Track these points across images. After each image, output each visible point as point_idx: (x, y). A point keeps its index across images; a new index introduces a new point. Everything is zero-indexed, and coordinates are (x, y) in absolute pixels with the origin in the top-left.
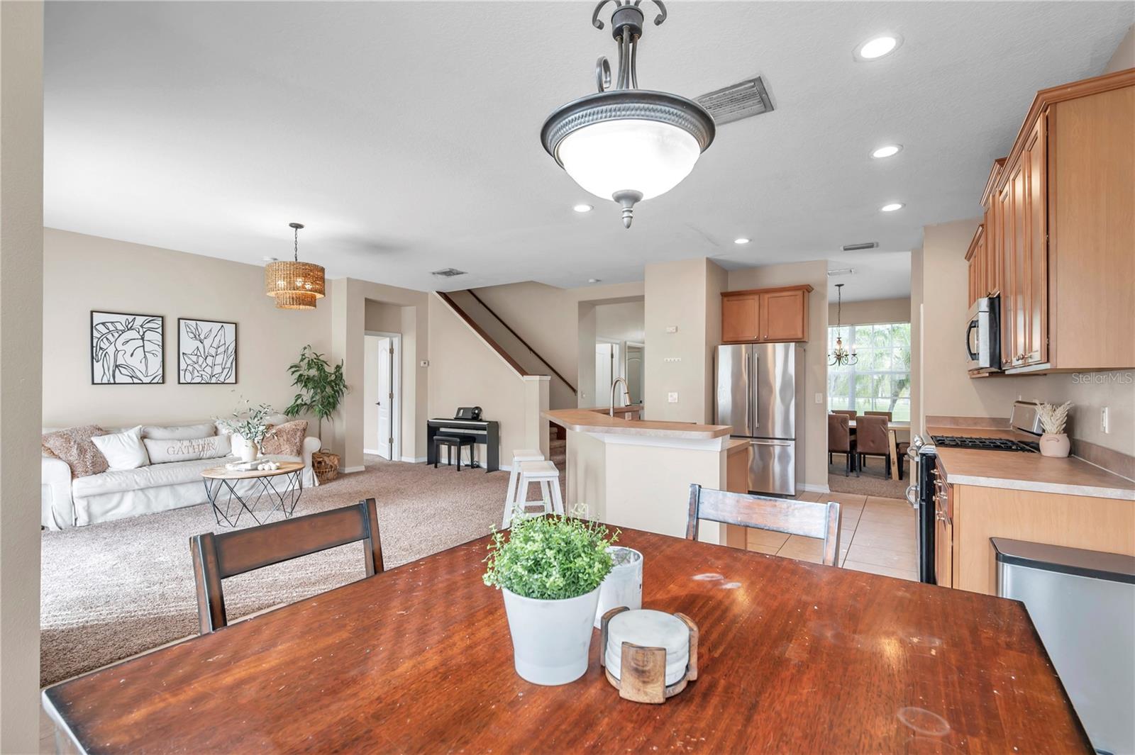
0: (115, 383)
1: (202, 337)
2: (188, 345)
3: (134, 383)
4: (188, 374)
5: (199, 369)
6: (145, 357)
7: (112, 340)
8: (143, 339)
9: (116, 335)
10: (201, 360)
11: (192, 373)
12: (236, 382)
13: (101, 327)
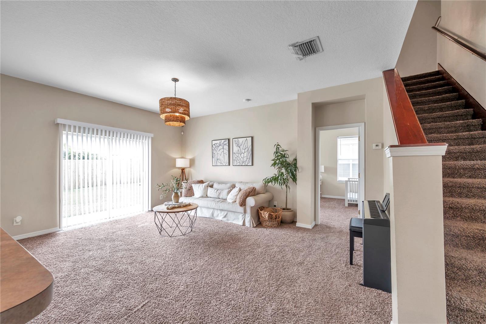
0: (217, 166)
1: (240, 145)
2: (236, 149)
3: (221, 166)
4: (235, 161)
5: (239, 159)
6: (224, 155)
7: (216, 150)
8: (223, 148)
9: (217, 148)
10: (240, 155)
11: (237, 161)
12: (252, 165)
13: (214, 146)
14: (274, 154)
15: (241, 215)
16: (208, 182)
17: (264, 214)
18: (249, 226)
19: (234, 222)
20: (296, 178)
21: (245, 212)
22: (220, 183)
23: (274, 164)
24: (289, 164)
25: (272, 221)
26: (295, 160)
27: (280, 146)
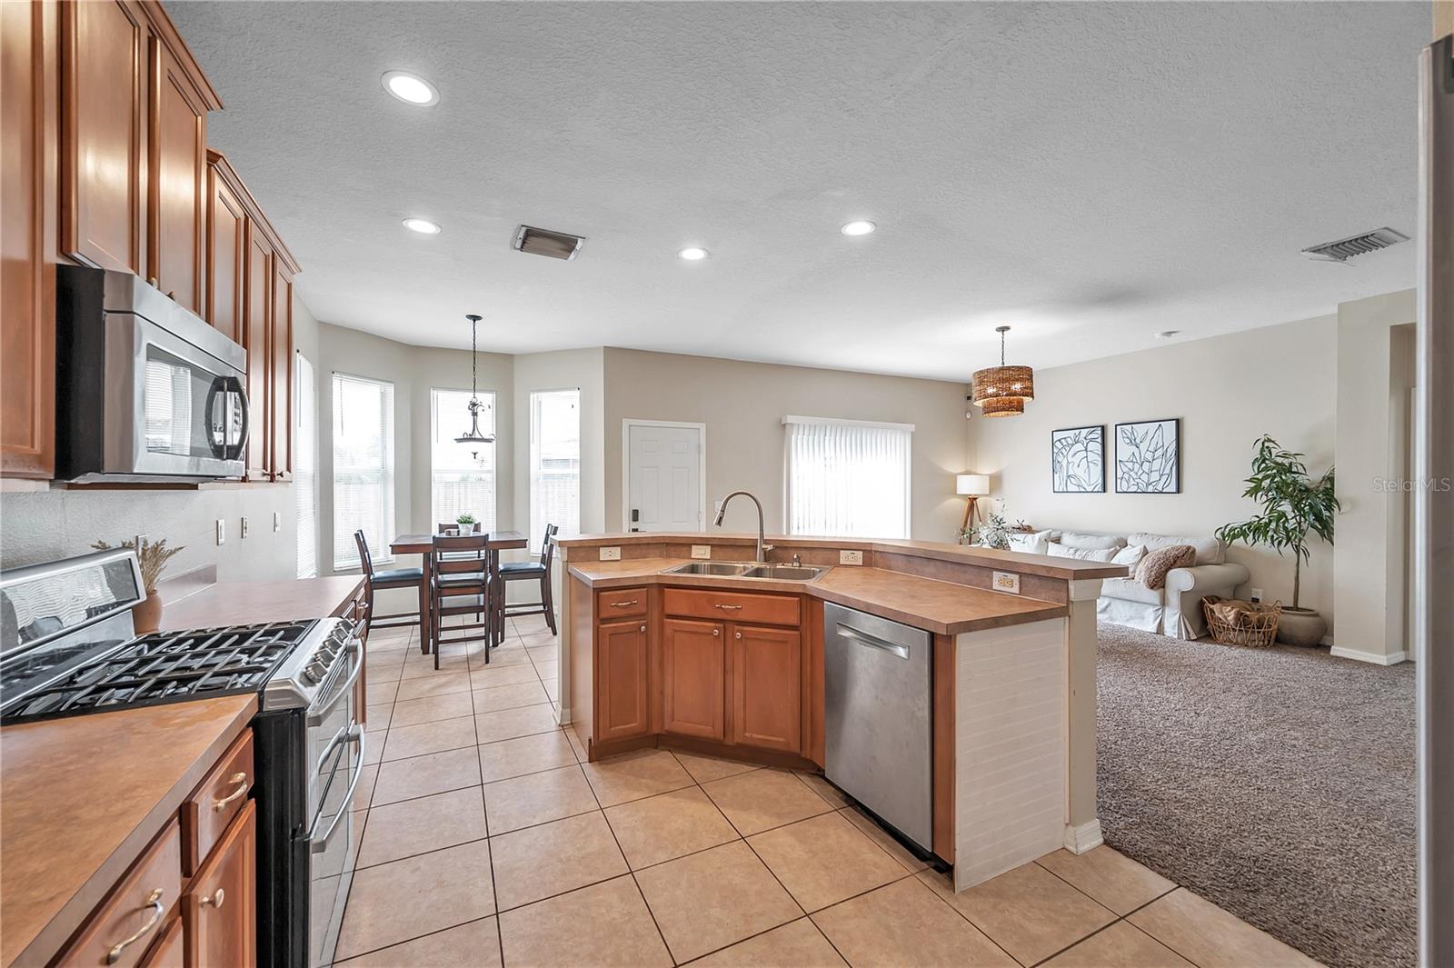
0: (1068, 492)
1: (1138, 441)
2: (1125, 451)
3: (1081, 492)
4: (1124, 482)
5: (1135, 476)
6: (1088, 467)
7: (1065, 454)
8: (1086, 450)
9: (1068, 449)
10: (1137, 466)
11: (1128, 482)
12: (1178, 491)
13: (1058, 444)
14: (1253, 463)
15: (1151, 609)
16: (1046, 530)
17: (1221, 612)
18: (1176, 637)
19: (1130, 625)
20: (1333, 529)
21: (1164, 603)
22: (1079, 534)
23: (1253, 492)
24: (1307, 490)
25: (1247, 632)
26: (1331, 479)
27: (1273, 442)
